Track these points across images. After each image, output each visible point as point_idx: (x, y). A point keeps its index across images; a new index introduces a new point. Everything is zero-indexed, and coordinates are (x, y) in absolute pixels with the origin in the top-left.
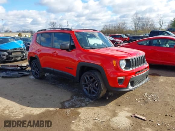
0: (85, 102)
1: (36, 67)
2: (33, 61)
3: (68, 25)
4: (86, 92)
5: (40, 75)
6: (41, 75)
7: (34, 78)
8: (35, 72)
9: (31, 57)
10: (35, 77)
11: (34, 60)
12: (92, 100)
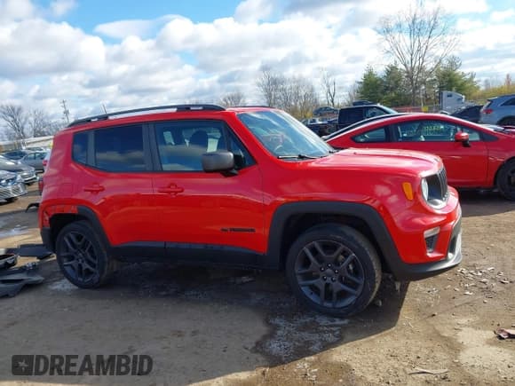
0: (325, 328)
1: (84, 247)
2: (68, 226)
3: (66, 113)
4: (313, 298)
5: (102, 272)
6: (106, 273)
7: (76, 288)
8: (80, 265)
9: (55, 215)
10: (76, 284)
11: (72, 225)
12: (342, 318)
